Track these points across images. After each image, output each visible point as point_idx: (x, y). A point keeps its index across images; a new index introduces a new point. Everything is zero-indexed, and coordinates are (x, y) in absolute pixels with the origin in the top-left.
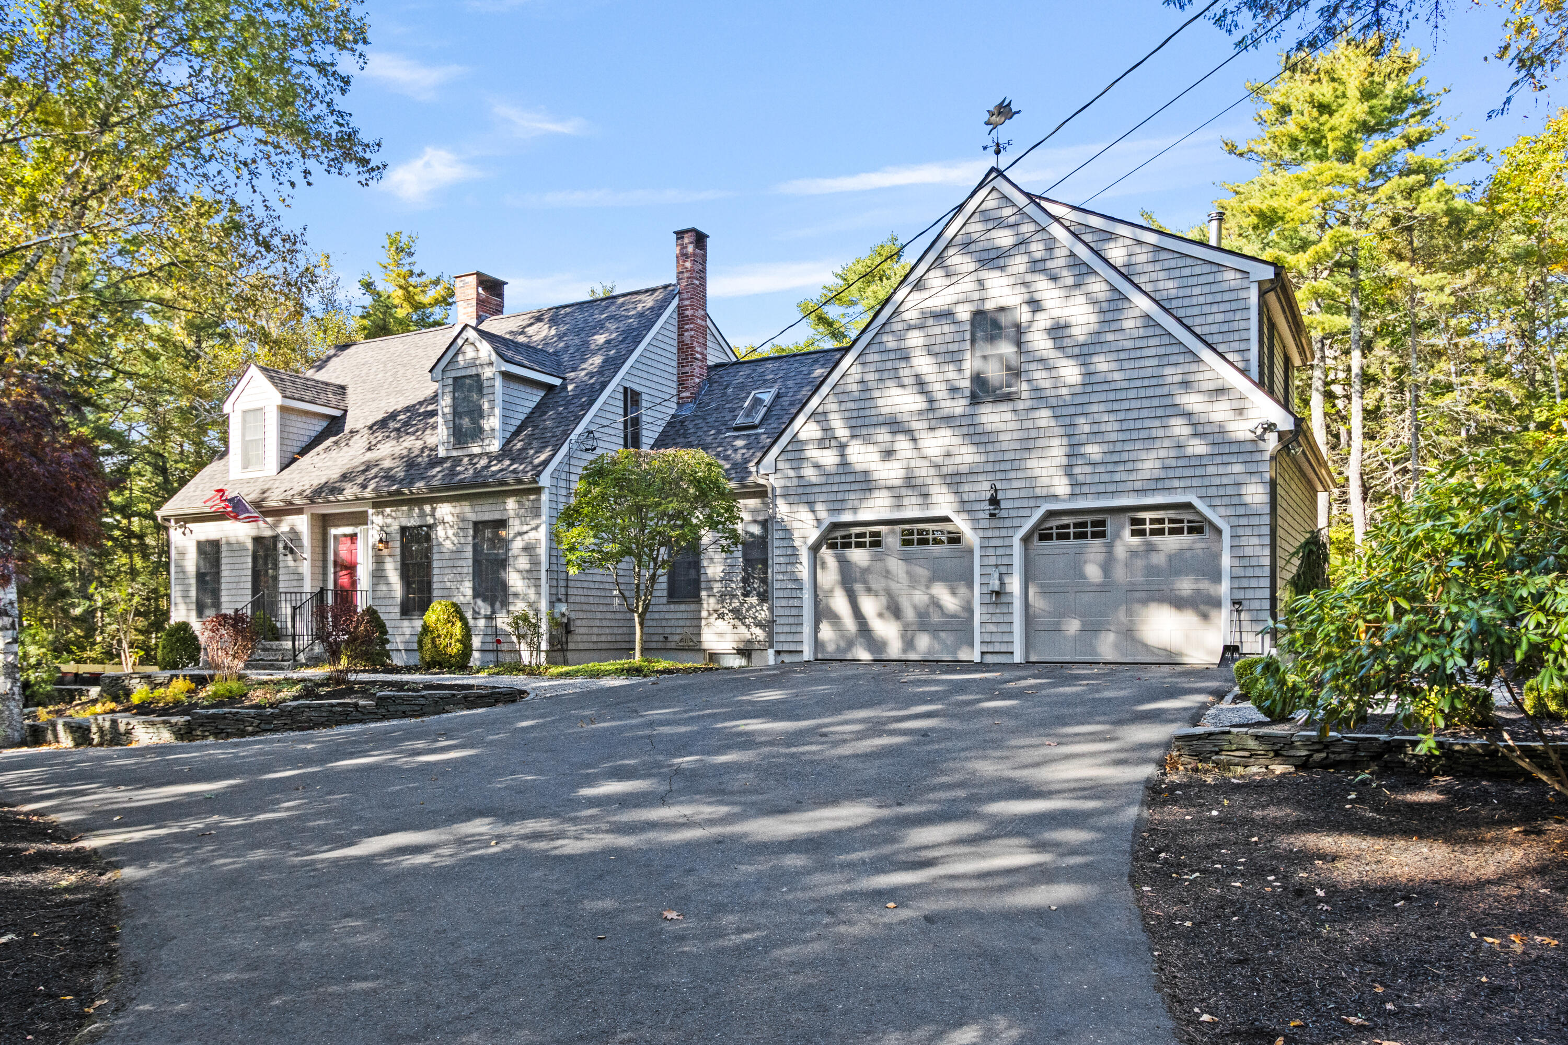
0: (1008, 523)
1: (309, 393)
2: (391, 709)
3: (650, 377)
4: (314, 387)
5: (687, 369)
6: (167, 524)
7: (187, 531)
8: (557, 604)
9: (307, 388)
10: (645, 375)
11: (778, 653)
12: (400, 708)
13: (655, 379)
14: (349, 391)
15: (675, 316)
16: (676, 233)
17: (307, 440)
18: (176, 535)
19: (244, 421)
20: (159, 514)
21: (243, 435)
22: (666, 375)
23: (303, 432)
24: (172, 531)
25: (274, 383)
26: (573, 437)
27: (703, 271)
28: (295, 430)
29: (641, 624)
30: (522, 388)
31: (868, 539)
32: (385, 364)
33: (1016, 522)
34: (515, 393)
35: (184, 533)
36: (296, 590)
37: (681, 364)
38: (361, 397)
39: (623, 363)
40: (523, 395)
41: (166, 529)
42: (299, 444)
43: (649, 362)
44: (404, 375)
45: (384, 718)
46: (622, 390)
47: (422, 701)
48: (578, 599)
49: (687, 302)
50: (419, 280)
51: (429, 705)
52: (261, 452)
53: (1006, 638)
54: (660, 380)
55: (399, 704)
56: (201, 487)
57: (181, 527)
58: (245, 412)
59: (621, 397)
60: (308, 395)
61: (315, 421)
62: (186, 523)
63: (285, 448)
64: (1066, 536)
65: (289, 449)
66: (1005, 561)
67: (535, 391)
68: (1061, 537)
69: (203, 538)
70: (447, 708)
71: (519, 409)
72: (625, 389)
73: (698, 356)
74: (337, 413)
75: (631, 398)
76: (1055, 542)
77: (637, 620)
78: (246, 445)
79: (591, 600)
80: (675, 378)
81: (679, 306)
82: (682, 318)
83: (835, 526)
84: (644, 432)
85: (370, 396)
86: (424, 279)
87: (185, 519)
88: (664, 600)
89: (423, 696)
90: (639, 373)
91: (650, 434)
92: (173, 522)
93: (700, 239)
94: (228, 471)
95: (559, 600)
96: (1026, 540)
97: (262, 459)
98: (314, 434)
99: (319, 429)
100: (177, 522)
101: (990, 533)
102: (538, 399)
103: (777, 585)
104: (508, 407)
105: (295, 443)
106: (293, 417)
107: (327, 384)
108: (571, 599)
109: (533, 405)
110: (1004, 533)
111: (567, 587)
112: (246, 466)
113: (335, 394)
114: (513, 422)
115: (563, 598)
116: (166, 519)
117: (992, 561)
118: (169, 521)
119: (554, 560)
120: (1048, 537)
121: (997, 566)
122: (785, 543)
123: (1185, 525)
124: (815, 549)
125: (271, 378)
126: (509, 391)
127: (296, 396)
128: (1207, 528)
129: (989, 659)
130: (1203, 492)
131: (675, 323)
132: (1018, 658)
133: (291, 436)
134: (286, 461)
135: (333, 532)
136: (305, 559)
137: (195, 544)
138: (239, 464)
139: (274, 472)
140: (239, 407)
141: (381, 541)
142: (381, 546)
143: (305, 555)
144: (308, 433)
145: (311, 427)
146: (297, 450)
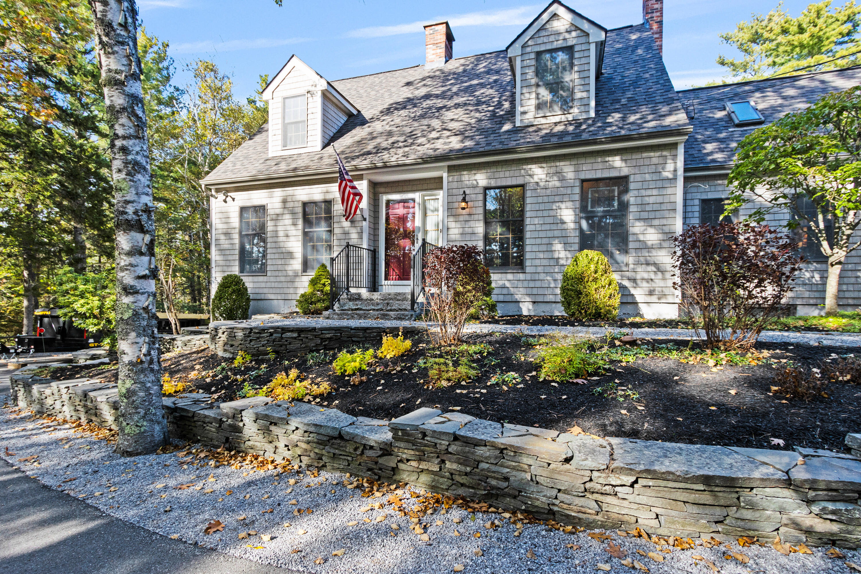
7: (229, 199)
18: (216, 203)
19: (284, 107)
21: (284, 118)
23: (334, 121)
35: (225, 201)
42: (332, 129)
52: (305, 132)
57: (221, 195)
58: (284, 99)
62: (228, 191)
63: (325, 129)
65: (328, 131)
69: (245, 204)
74: (355, 112)
78: (286, 125)
97: (304, 138)
98: (340, 124)
100: (218, 190)
112: (286, 144)
134: (326, 141)
135: (385, 198)
136: (365, 220)
137: (238, 209)
138: (280, 143)
139: (319, 148)
140: (280, 94)
141: (464, 200)
142: (464, 205)
143: (365, 217)
144: (337, 122)
145: (338, 118)
146: (331, 134)
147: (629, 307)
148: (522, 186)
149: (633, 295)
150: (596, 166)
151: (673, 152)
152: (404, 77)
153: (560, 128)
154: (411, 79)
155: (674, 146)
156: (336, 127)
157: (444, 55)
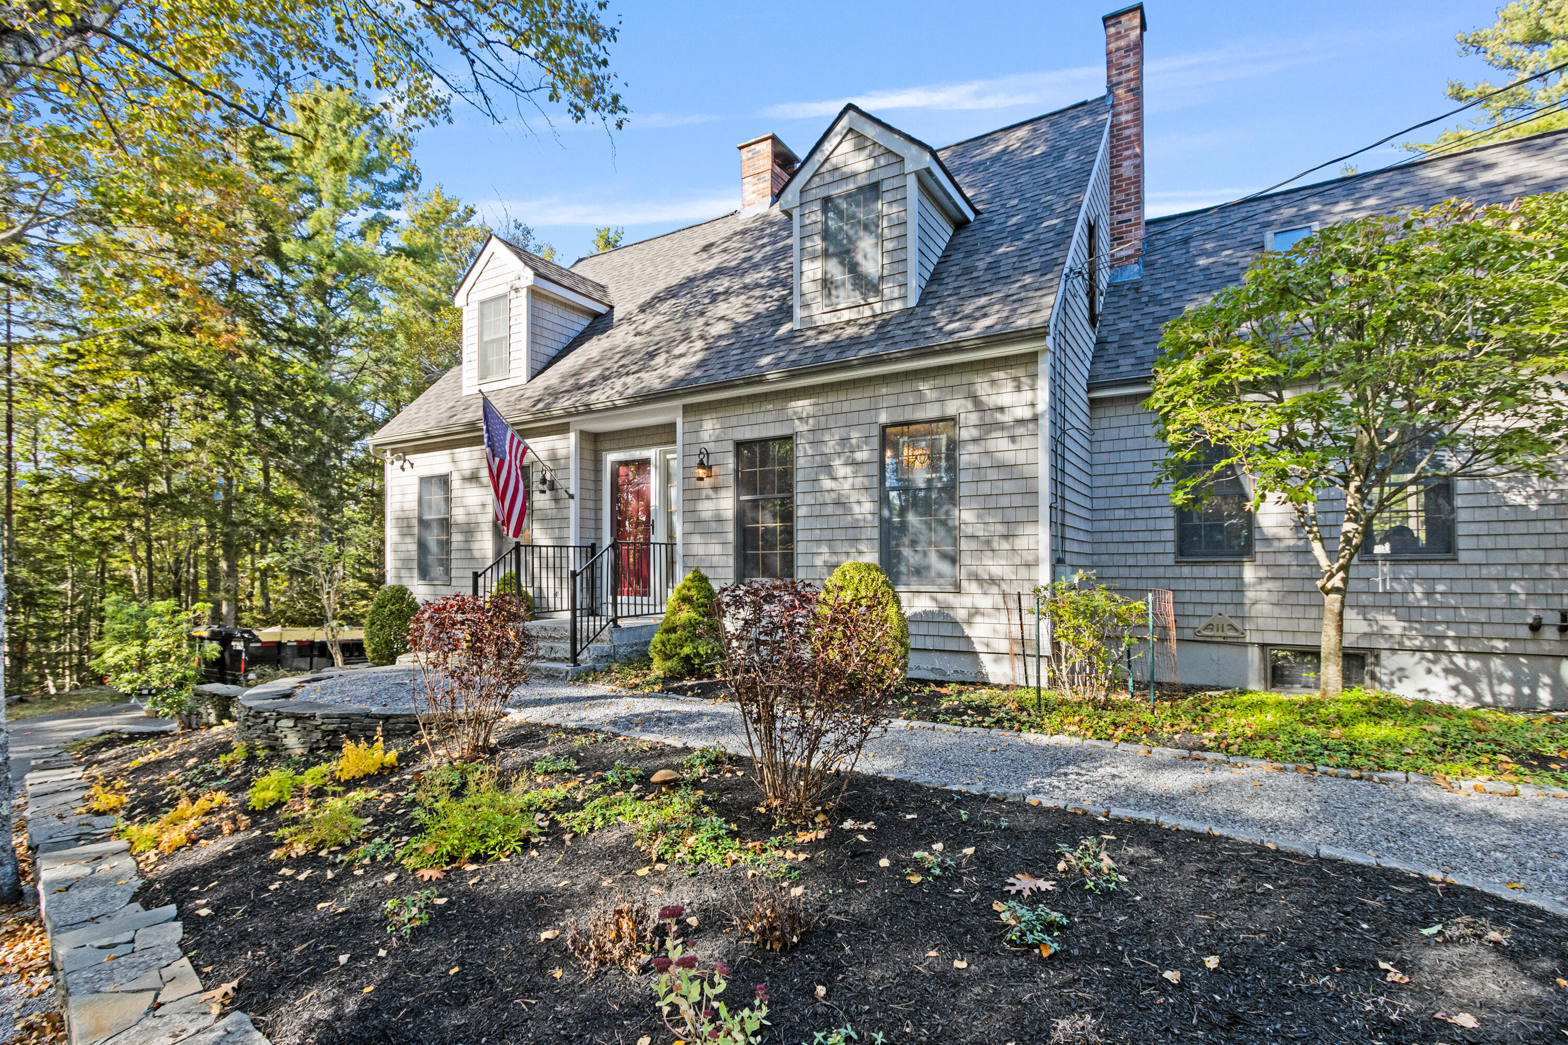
1: (565, 279)
4: (571, 276)
6: (381, 455)
7: (407, 465)
8: (1058, 569)
9: (562, 275)
14: (611, 290)
17: (565, 341)
18: (392, 471)
19: (482, 316)
20: (371, 443)
21: (481, 334)
23: (560, 330)
24: (387, 465)
28: (550, 326)
34: (928, 218)
35: (403, 469)
36: (559, 543)
38: (628, 292)
39: (1088, 177)
41: (380, 462)
42: (555, 345)
46: (1087, 220)
52: (506, 355)
56: (427, 406)
57: (398, 459)
58: (482, 303)
59: (1087, 230)
60: (566, 281)
61: (574, 317)
62: (405, 454)
63: (537, 348)
65: (541, 350)
67: (944, 225)
69: (427, 472)
71: (932, 245)
74: (602, 309)
78: (484, 348)
85: (641, 289)
87: (404, 449)
88: (1170, 559)
92: (388, 452)
94: (461, 387)
95: (1060, 561)
97: (506, 364)
98: (573, 334)
99: (580, 329)
100: (393, 452)
102: (947, 238)
104: (922, 236)
105: (549, 343)
106: (547, 306)
107: (584, 278)
109: (943, 245)
111: (1064, 538)
112: (483, 375)
113: (595, 289)
114: (927, 264)
115: (1062, 556)
116: (380, 449)
118: (384, 451)
119: (1054, 489)
126: (923, 213)
127: (552, 277)
133: (546, 333)
134: (539, 366)
135: (611, 457)
136: (572, 497)
137: (416, 481)
138: (475, 373)
139: (524, 380)
140: (476, 297)
141: (701, 465)
142: (701, 472)
143: (572, 492)
144: (565, 332)
145: (569, 324)
146: (553, 353)
147: (963, 658)
148: (788, 438)
149: (968, 638)
150: (904, 399)
151: (1031, 370)
152: (705, 236)
153: (851, 331)
154: (712, 240)
155: (1032, 358)
156: (564, 339)
157: (769, 191)
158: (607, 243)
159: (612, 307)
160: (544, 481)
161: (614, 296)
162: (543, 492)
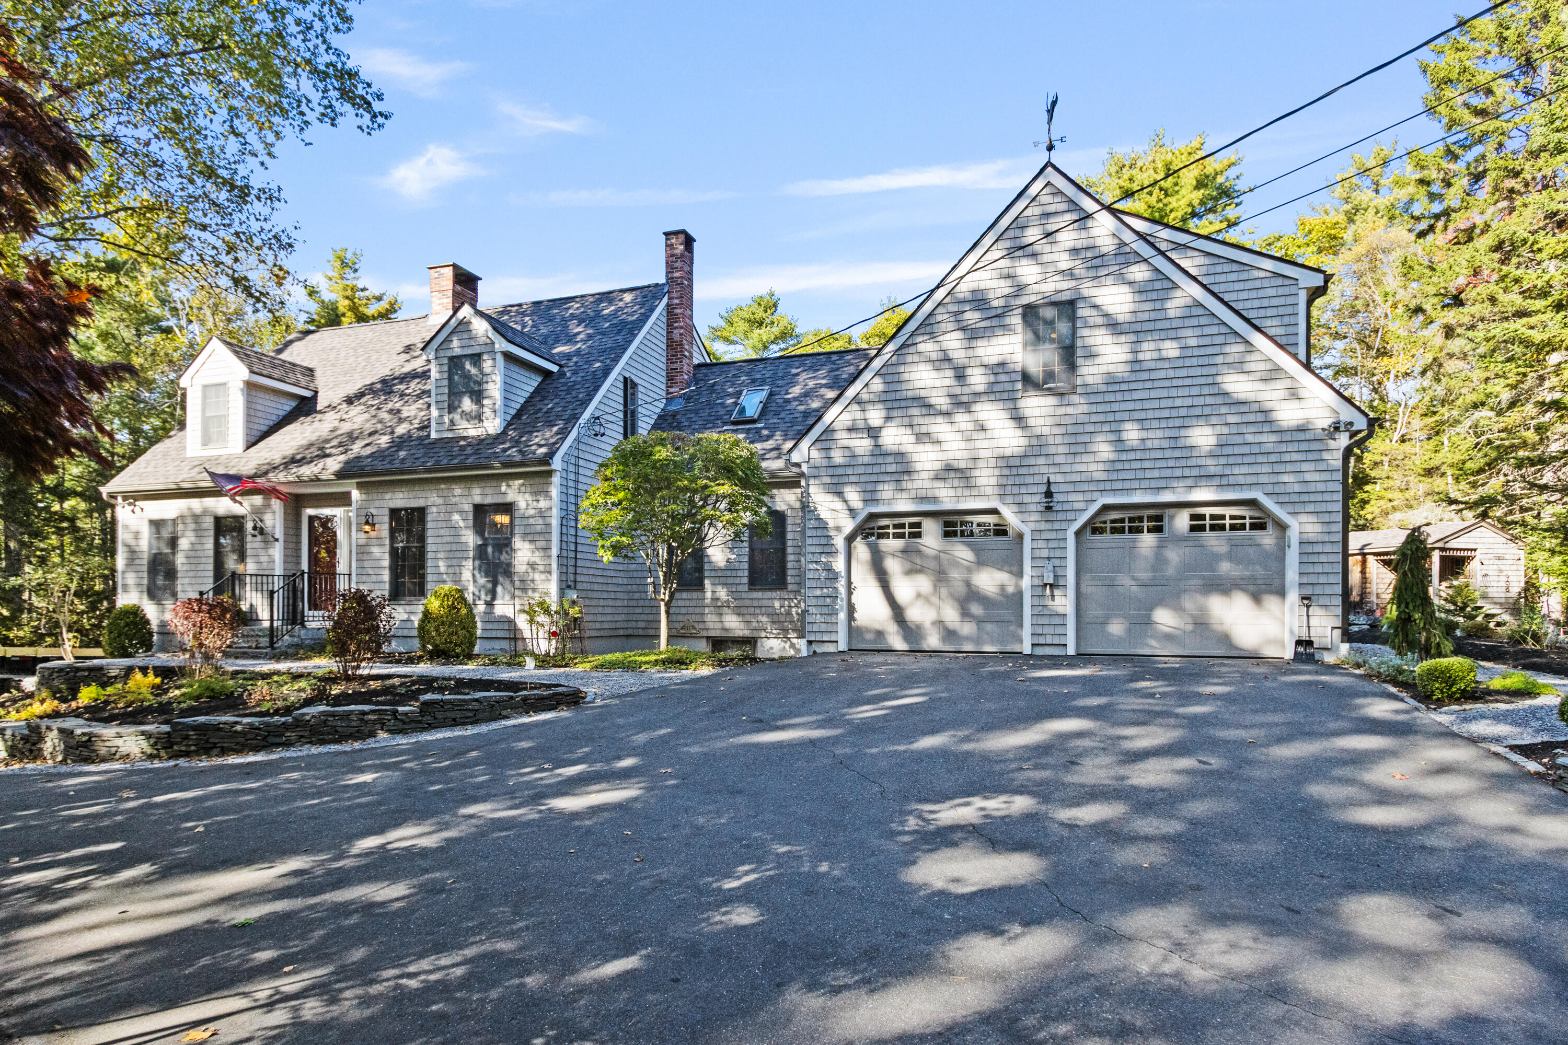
0: (1060, 516)
1: (276, 371)
2: (440, 716)
3: (645, 370)
4: (282, 366)
5: (675, 366)
6: (113, 501)
7: (137, 509)
8: (567, 591)
9: (274, 367)
10: (640, 367)
11: (810, 642)
12: (449, 714)
13: (648, 372)
14: (318, 373)
15: (665, 313)
16: (666, 234)
18: (123, 513)
19: (204, 397)
20: (104, 490)
21: (204, 410)
22: (657, 370)
23: (271, 410)
24: (119, 510)
25: (239, 358)
26: (582, 420)
27: (691, 273)
28: (262, 408)
29: (667, 612)
30: (522, 371)
31: (907, 530)
32: (355, 350)
33: (1070, 516)
34: (515, 376)
36: (266, 573)
37: (669, 360)
38: (332, 379)
39: (623, 353)
40: (523, 379)
41: (113, 507)
42: (267, 422)
43: (644, 355)
44: (378, 360)
45: (430, 727)
46: (622, 379)
47: (476, 705)
48: (585, 586)
49: (677, 301)
50: (362, 294)
51: (484, 711)
52: (225, 429)
53: (1059, 630)
54: (653, 374)
55: (448, 710)
56: (153, 464)
57: (130, 504)
58: (205, 387)
59: (621, 386)
60: (277, 373)
61: (283, 400)
62: (135, 500)
63: (251, 426)
64: (1122, 531)
65: (256, 427)
66: (1058, 553)
67: (533, 376)
68: (1114, 531)
69: (156, 516)
70: (504, 713)
71: (519, 392)
72: (625, 379)
73: (686, 353)
74: (308, 394)
75: (629, 386)
76: (1107, 536)
77: (663, 608)
78: (205, 421)
79: (596, 587)
80: (664, 374)
81: (668, 305)
82: (671, 315)
83: (873, 517)
84: (640, 424)
85: (341, 378)
86: (367, 293)
87: (134, 497)
89: (476, 700)
90: (636, 365)
91: (644, 425)
92: (120, 499)
93: (689, 241)
94: (184, 448)
95: (569, 587)
96: (1078, 534)
97: (223, 437)
98: (282, 413)
99: (288, 408)
100: (125, 499)
101: (1043, 526)
102: (536, 384)
103: (810, 575)
104: (508, 389)
105: (262, 421)
106: (261, 395)
107: (294, 365)
108: (579, 586)
109: (531, 389)
110: (1056, 526)
111: (575, 574)
113: (304, 375)
114: (513, 405)
115: (572, 584)
116: (113, 496)
117: (1045, 553)
118: (115, 498)
119: (564, 546)
120: (1101, 531)
121: (1049, 559)
122: (819, 533)
123: (1248, 521)
124: (850, 539)
125: (236, 353)
126: (510, 373)
127: (265, 372)
128: (1270, 526)
129: (1040, 651)
130: (1269, 489)
131: (664, 320)
132: (1071, 651)
133: (258, 414)
134: (253, 439)
135: (308, 513)
136: (277, 540)
137: (146, 523)
138: (198, 440)
139: (240, 450)
140: (198, 381)
141: (367, 523)
142: (367, 528)
143: (277, 536)
144: (276, 412)
145: (279, 406)
146: (265, 428)
147: (511, 642)
148: (423, 509)
150: (486, 491)
152: (399, 335)
154: (405, 340)
156: (274, 418)
157: (450, 306)
158: (344, 264)
159: (316, 392)
160: (255, 528)
161: (321, 381)
162: (254, 536)
